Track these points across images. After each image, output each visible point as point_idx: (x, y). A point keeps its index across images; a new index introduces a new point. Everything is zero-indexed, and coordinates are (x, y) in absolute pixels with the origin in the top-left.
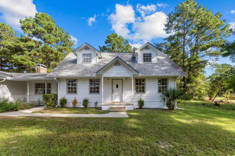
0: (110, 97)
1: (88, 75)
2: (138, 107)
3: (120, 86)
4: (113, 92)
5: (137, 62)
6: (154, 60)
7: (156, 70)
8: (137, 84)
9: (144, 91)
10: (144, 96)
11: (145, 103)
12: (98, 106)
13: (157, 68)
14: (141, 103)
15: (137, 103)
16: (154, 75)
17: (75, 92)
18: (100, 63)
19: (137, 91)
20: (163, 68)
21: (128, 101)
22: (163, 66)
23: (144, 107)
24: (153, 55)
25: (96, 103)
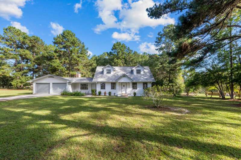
0: (121, 91)
1: (111, 81)
2: (133, 96)
3: (125, 86)
4: (122, 88)
5: (133, 74)
6: (142, 73)
7: (142, 79)
8: (133, 85)
9: (136, 89)
10: (136, 91)
11: (137, 94)
12: (116, 95)
13: (143, 77)
14: (135, 94)
15: (133, 94)
16: (140, 81)
17: (105, 89)
18: (115, 74)
19: (133, 88)
20: (145, 78)
21: (129, 93)
22: (146, 76)
23: (136, 96)
24: (141, 70)
25: (115, 94)
